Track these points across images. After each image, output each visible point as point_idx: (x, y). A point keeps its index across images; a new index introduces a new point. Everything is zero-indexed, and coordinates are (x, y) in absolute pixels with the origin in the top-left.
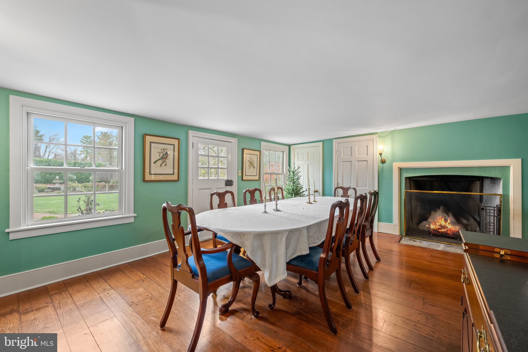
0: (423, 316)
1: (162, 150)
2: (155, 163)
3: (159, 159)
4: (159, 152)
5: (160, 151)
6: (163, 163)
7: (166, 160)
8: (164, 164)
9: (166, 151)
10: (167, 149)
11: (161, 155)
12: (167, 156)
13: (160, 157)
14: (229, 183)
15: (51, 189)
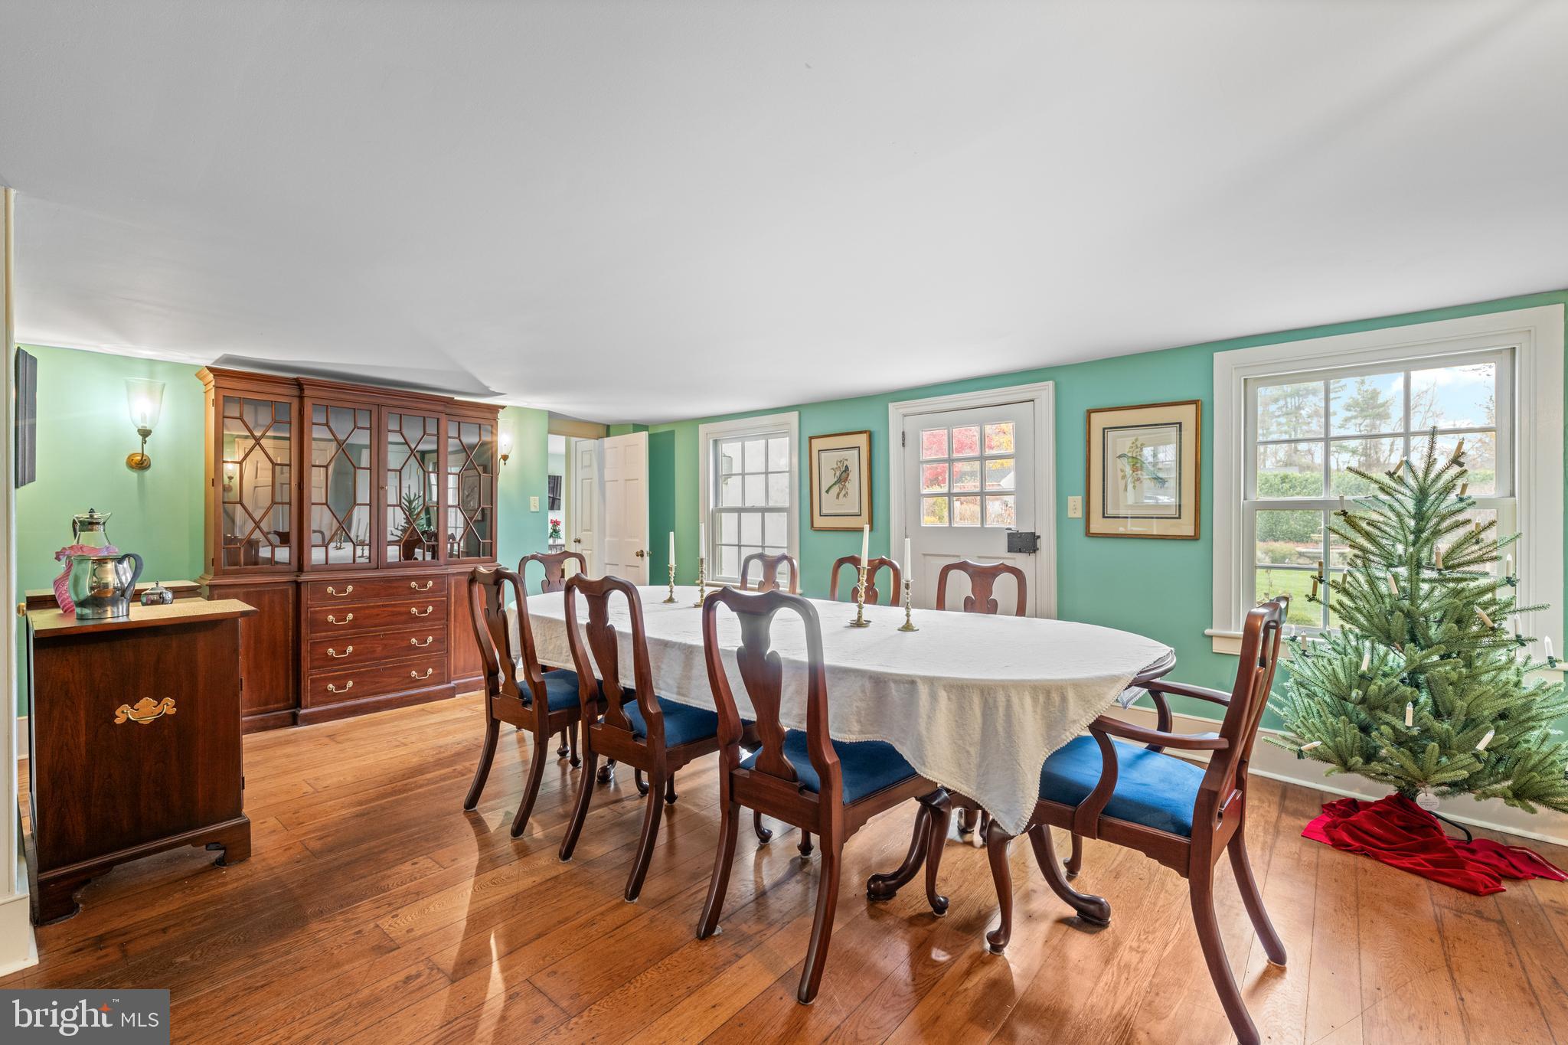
0: (399, 934)
1: (839, 463)
2: (827, 492)
3: (835, 484)
4: (833, 469)
5: (835, 466)
6: (841, 490)
7: (847, 484)
8: (843, 492)
9: (845, 462)
10: (847, 460)
11: (838, 474)
12: (848, 475)
13: (836, 480)
14: (1024, 543)
15: (1308, 557)
